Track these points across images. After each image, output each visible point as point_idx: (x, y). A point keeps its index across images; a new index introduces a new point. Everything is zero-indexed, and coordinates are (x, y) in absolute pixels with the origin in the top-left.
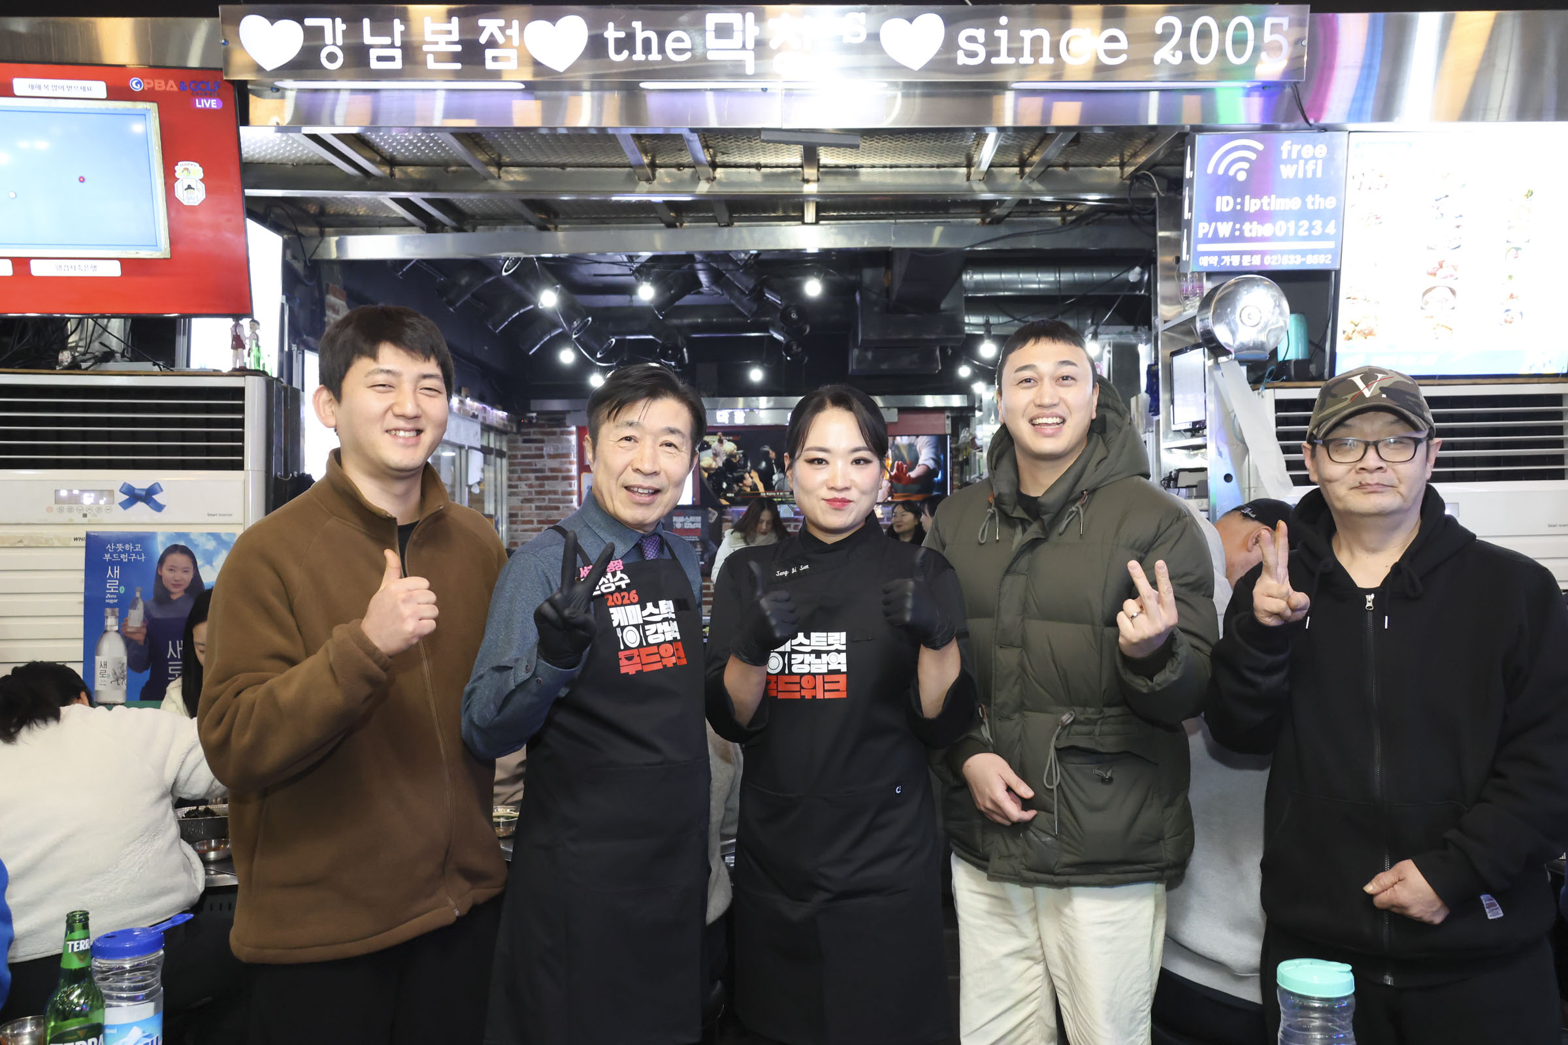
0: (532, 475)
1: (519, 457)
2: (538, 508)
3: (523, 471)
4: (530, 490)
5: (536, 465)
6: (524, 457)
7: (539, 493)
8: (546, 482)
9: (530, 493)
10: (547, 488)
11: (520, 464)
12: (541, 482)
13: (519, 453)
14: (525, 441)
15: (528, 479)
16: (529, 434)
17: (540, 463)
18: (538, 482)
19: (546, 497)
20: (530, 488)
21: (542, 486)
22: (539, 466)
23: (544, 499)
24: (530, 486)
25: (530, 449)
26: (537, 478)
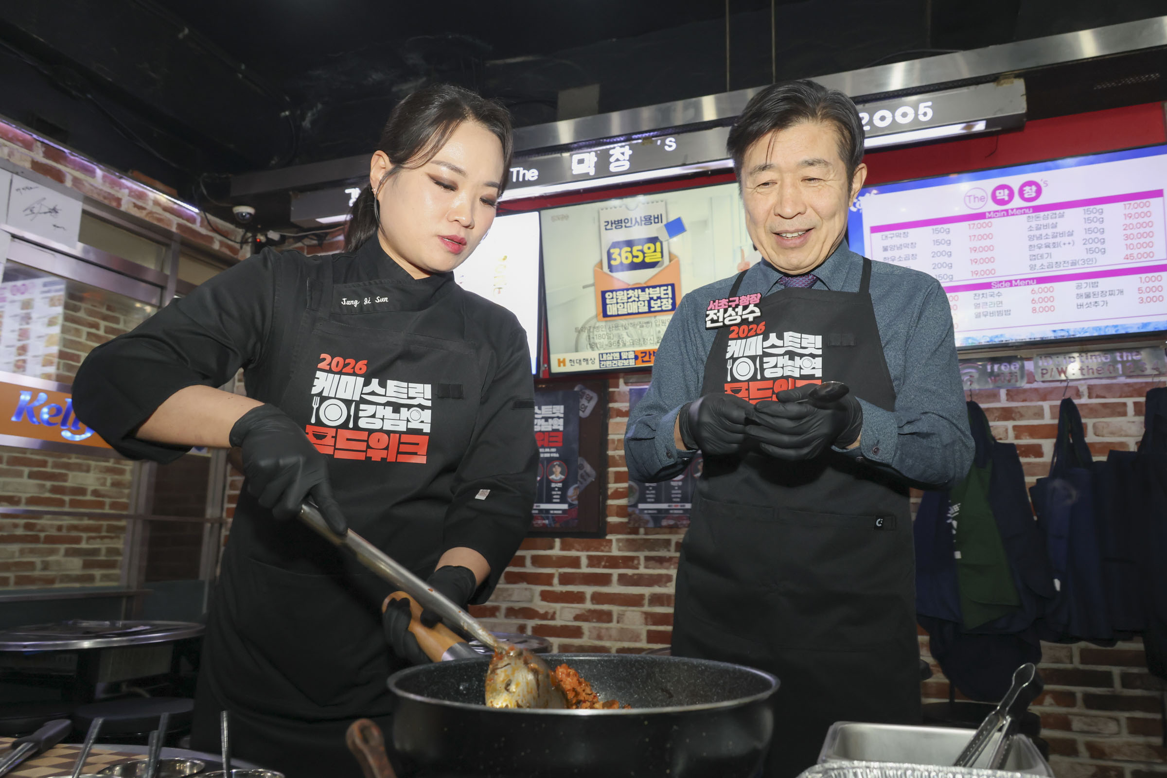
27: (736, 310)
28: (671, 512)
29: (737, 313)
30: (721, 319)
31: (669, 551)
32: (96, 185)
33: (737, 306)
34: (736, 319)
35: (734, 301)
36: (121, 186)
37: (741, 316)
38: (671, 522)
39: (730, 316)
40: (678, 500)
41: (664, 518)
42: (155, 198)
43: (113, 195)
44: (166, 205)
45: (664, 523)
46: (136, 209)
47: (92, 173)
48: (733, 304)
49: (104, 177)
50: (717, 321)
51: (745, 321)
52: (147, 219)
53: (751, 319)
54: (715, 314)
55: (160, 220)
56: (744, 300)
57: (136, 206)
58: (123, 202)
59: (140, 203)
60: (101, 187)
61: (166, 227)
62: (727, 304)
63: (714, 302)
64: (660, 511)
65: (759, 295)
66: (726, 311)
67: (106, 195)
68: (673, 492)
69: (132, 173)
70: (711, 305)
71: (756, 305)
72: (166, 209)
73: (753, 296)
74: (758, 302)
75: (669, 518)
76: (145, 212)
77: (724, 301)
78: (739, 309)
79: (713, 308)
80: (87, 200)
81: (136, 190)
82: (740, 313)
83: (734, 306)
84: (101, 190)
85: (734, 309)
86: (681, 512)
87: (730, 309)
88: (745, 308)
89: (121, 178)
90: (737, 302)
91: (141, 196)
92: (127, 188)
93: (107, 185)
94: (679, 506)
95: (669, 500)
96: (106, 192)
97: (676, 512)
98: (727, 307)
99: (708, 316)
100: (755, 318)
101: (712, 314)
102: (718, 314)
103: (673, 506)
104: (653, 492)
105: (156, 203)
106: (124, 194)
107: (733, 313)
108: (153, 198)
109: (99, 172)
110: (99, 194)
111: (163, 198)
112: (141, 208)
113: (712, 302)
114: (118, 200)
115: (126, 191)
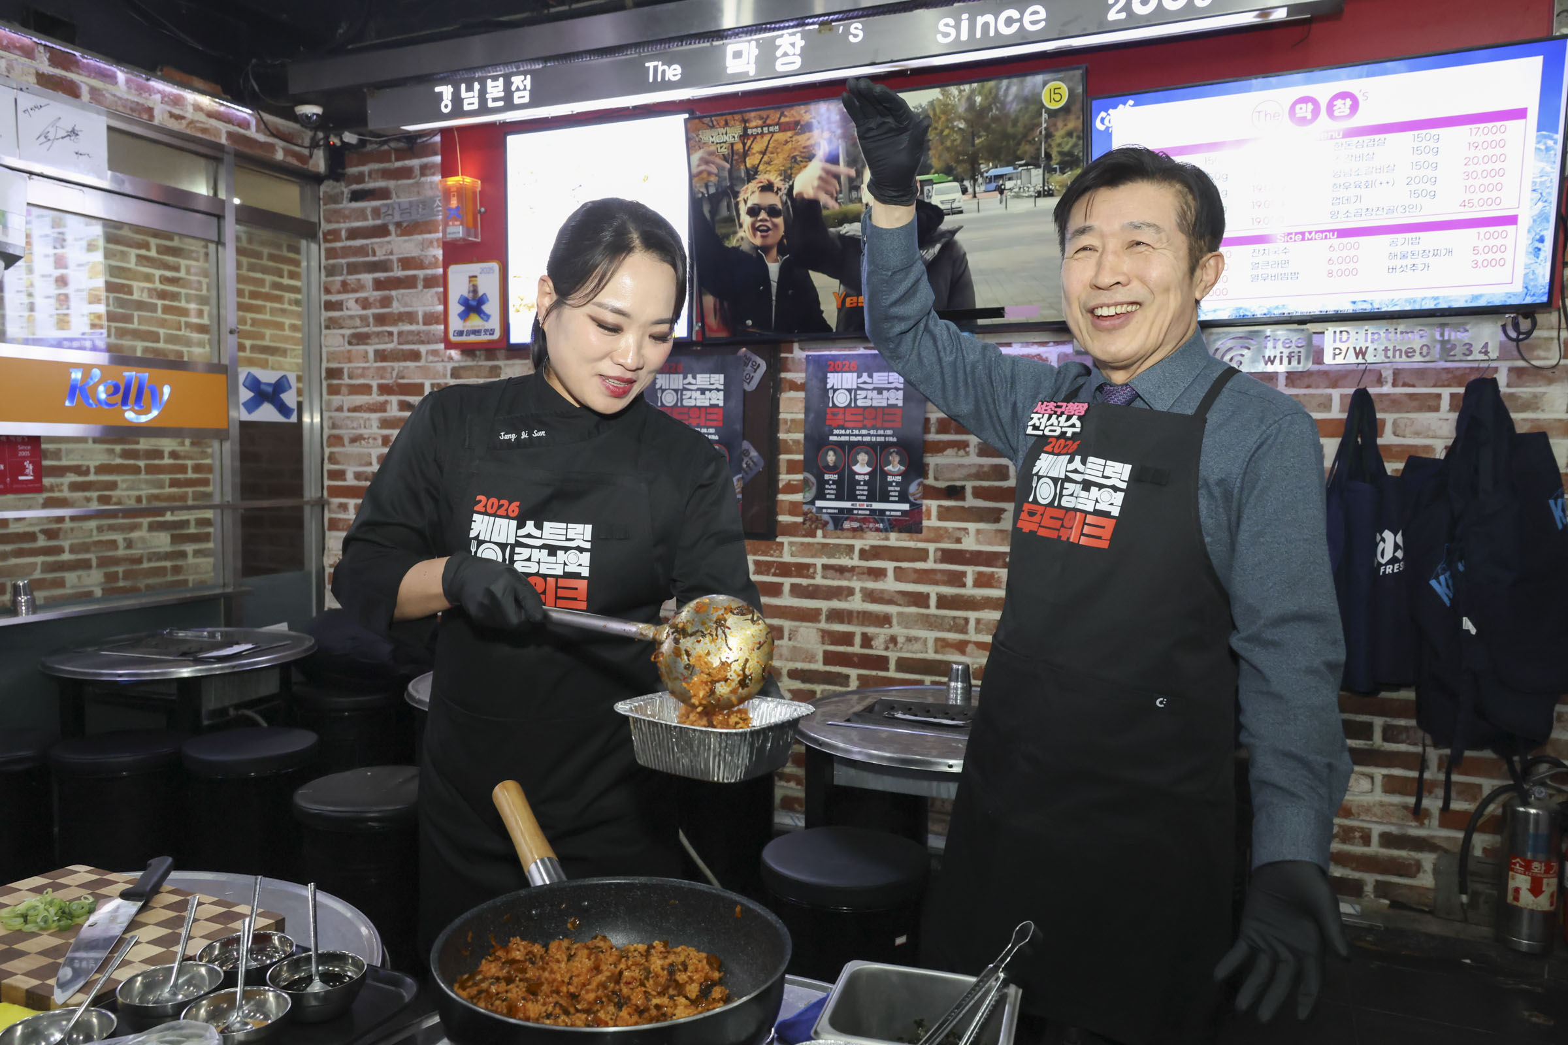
0: (367, 278)
1: (343, 234)
2: (381, 356)
3: (353, 269)
4: (364, 312)
5: (374, 254)
6: (353, 234)
7: (381, 319)
8: (394, 293)
9: (363, 319)
10: (396, 307)
11: (347, 252)
12: (386, 292)
13: (344, 226)
14: (356, 196)
15: (360, 287)
16: (360, 178)
17: (382, 248)
18: (378, 294)
19: (395, 330)
20: (364, 308)
21: (386, 302)
22: (380, 256)
23: (391, 334)
24: (365, 304)
25: (362, 214)
26: (379, 285)
28: (855, 512)
31: (852, 559)
32: (119, 94)
34: (1055, 431)
36: (150, 91)
38: (855, 525)
39: (1052, 425)
40: (864, 498)
41: (846, 519)
42: (195, 100)
43: (143, 105)
44: (210, 108)
45: (847, 525)
46: (173, 120)
47: (112, 78)
49: (128, 81)
50: (1038, 428)
52: (188, 131)
53: (1069, 434)
54: (1039, 419)
55: (204, 130)
57: (172, 115)
58: (156, 112)
59: (176, 111)
60: (126, 96)
61: (213, 139)
62: (1053, 409)
64: (841, 510)
67: (133, 105)
68: (858, 487)
69: (161, 70)
72: (211, 115)
75: (853, 520)
76: (184, 122)
77: (1051, 405)
79: (1039, 412)
80: (112, 114)
81: (170, 94)
82: (1061, 424)
84: (127, 100)
86: (868, 512)
89: (148, 80)
91: (177, 101)
92: (159, 92)
93: (133, 91)
94: (865, 505)
95: (853, 497)
96: (133, 102)
97: (860, 512)
98: (1052, 413)
100: (1073, 433)
103: (858, 505)
104: (834, 487)
105: (198, 108)
106: (155, 101)
108: (192, 102)
109: (121, 76)
110: (125, 107)
111: (205, 101)
112: (179, 118)
114: (150, 110)
115: (158, 97)
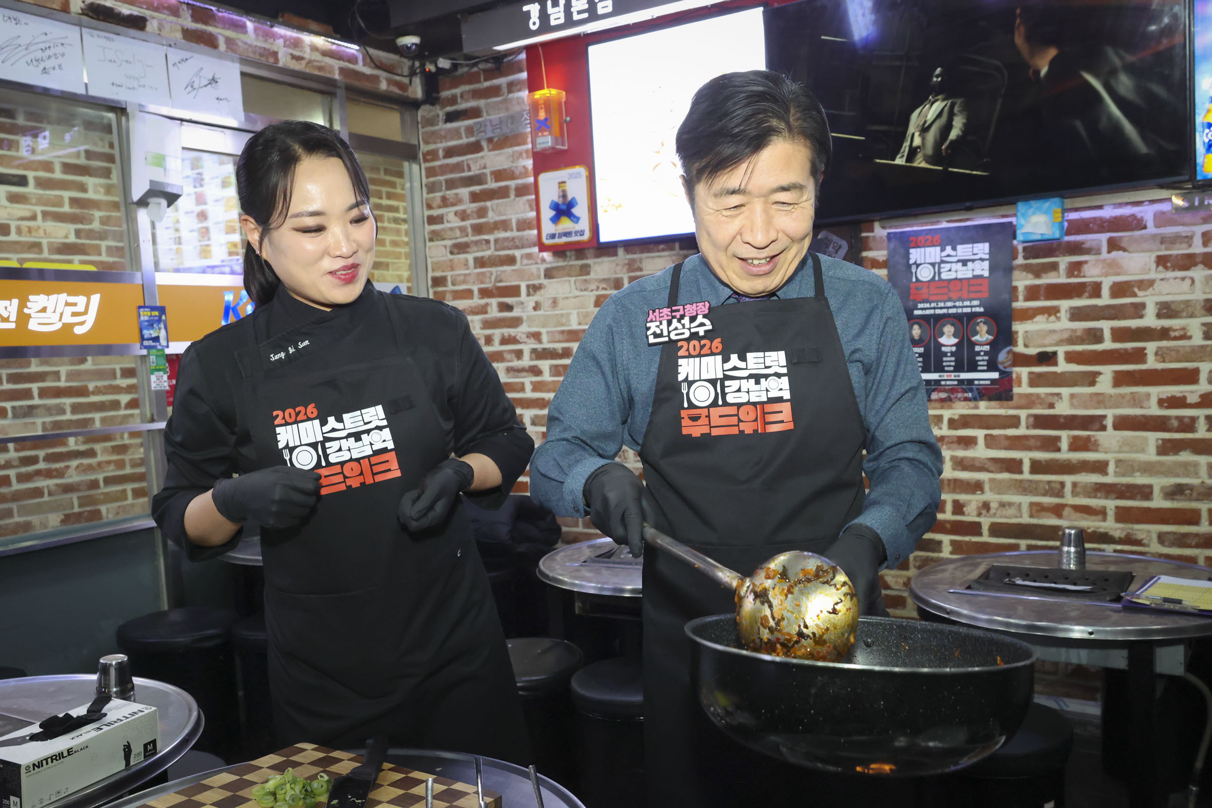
0: (464, 192)
1: (441, 153)
2: (481, 263)
3: (451, 185)
4: (463, 224)
5: (469, 169)
6: (450, 152)
7: (478, 229)
8: (489, 204)
9: (463, 229)
10: (492, 217)
11: (444, 169)
12: (481, 204)
13: (441, 146)
14: (451, 117)
15: (459, 201)
16: (453, 100)
17: (476, 163)
18: (474, 206)
19: (491, 237)
20: (463, 219)
21: (482, 213)
22: (475, 171)
23: (488, 242)
24: (463, 216)
25: (456, 134)
26: (475, 197)
27: (683, 322)
28: (943, 383)
29: (683, 326)
30: (665, 333)
31: (941, 429)
32: (249, 42)
33: (682, 317)
34: (683, 334)
35: (678, 311)
36: (274, 36)
37: (689, 329)
38: (943, 395)
39: (676, 329)
40: (952, 369)
41: (934, 390)
42: (311, 42)
43: (269, 50)
44: (324, 48)
45: (934, 396)
46: (294, 61)
47: (242, 28)
48: (678, 315)
49: (256, 29)
50: (661, 335)
51: (694, 336)
52: (307, 70)
53: (702, 333)
54: (658, 326)
55: (320, 68)
56: (690, 309)
57: (294, 57)
58: (280, 55)
59: (297, 53)
60: (255, 43)
61: (328, 75)
62: (670, 314)
63: (654, 311)
65: (707, 305)
66: (669, 323)
67: (261, 51)
68: (945, 359)
69: (282, 17)
70: (651, 316)
71: (705, 316)
72: (326, 53)
73: (700, 305)
74: (707, 312)
75: (940, 391)
76: (304, 63)
77: (666, 311)
78: (686, 321)
79: (654, 319)
80: (244, 61)
81: (291, 38)
82: (687, 326)
83: (678, 317)
84: (256, 46)
85: (679, 321)
86: (956, 383)
87: (675, 321)
88: (693, 319)
89: (272, 26)
90: (682, 312)
91: (297, 43)
92: (281, 37)
93: (260, 38)
94: (953, 376)
95: (940, 369)
96: (261, 48)
97: (948, 383)
98: (670, 318)
99: (648, 329)
100: (706, 332)
101: (653, 327)
102: (661, 327)
103: (945, 376)
105: (314, 48)
106: (278, 46)
107: (680, 326)
108: (309, 43)
109: (250, 25)
110: (254, 53)
111: (320, 41)
112: (298, 59)
113: (651, 312)
114: (275, 54)
115: (280, 42)
